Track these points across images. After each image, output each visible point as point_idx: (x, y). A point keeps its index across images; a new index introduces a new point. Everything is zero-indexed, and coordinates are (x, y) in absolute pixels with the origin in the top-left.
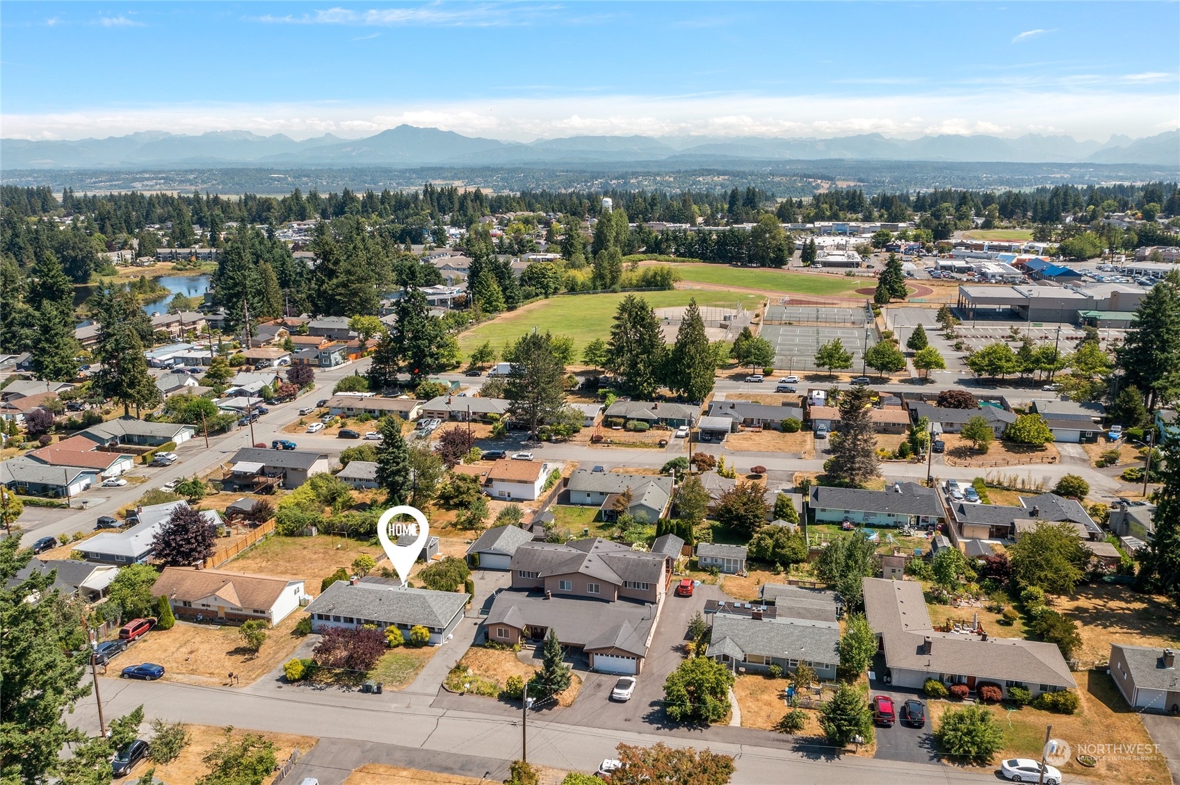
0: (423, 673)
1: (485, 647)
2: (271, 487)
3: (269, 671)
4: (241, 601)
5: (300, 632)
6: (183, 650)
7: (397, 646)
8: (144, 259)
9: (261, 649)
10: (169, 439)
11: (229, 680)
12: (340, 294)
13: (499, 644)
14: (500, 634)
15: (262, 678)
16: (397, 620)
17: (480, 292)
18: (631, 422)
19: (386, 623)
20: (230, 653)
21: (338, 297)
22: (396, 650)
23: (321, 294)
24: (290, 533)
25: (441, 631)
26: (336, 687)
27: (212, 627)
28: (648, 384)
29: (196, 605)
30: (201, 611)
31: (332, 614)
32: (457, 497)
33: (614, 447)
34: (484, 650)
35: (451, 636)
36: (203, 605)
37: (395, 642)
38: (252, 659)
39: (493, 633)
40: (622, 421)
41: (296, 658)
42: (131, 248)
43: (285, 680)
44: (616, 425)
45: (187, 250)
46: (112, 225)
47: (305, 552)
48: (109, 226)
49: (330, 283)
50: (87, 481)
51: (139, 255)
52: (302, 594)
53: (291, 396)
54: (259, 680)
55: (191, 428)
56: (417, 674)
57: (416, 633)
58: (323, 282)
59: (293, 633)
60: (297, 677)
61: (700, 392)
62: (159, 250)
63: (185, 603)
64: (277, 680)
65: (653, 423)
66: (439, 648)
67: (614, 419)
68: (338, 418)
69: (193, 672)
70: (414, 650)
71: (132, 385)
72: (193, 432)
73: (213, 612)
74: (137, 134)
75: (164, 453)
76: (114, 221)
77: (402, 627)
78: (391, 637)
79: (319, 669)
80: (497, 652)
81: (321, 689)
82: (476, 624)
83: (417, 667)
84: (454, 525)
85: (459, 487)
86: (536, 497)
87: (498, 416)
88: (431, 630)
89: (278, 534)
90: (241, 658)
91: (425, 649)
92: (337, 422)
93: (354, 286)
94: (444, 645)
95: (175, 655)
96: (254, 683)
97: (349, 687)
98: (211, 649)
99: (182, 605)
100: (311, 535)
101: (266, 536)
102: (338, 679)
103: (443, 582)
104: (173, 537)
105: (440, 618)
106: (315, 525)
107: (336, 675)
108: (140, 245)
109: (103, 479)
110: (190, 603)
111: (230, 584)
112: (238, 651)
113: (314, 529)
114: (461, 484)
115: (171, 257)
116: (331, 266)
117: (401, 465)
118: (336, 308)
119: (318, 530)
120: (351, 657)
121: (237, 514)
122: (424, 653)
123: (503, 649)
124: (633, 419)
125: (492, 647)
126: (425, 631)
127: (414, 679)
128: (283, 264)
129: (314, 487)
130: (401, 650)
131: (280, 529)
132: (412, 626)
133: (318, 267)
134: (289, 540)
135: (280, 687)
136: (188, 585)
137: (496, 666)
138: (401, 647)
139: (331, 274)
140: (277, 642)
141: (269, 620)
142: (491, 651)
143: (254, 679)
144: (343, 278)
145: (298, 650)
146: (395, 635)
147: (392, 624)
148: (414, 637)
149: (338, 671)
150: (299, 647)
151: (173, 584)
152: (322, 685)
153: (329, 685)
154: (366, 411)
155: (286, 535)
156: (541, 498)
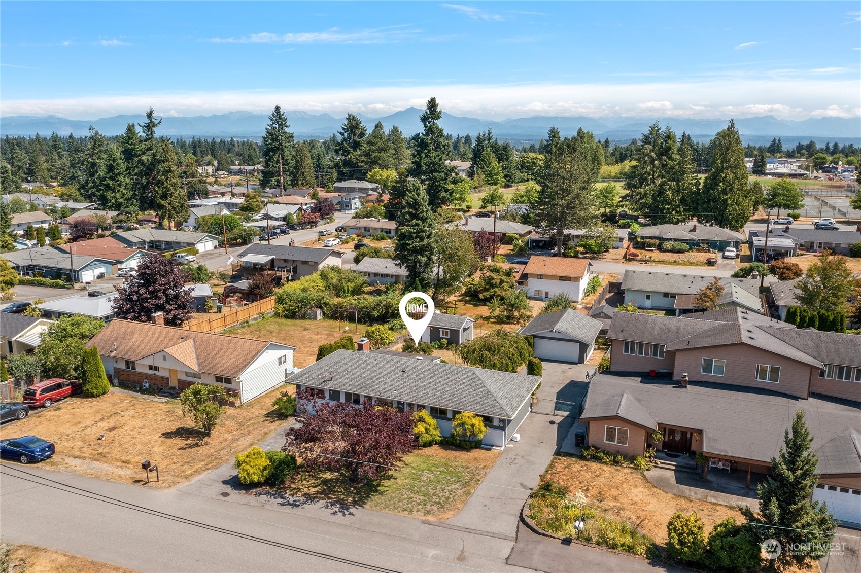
0: (480, 492)
1: (582, 458)
2: (280, 279)
3: (216, 467)
4: (200, 364)
5: (278, 414)
6: (104, 425)
7: (429, 444)
8: (221, 173)
9: (214, 432)
10: (193, 244)
11: (143, 475)
12: (362, 162)
13: (607, 454)
14: (611, 437)
15: (201, 477)
16: (429, 402)
17: (482, 168)
18: (667, 243)
19: (410, 405)
20: (167, 435)
21: (360, 164)
22: (427, 451)
23: (347, 163)
24: (292, 315)
25: (504, 424)
26: (323, 503)
27: (156, 399)
28: (677, 212)
29: (142, 368)
30: (147, 376)
31: (328, 387)
32: (487, 290)
33: (654, 264)
34: (583, 463)
35: (517, 436)
36: (151, 368)
37: (426, 438)
38: (197, 445)
39: (597, 435)
40: (657, 242)
41: (263, 449)
42: (213, 165)
43: (236, 483)
44: (649, 245)
45: (252, 168)
46: (201, 151)
47: (306, 333)
48: (199, 151)
49: (355, 153)
50: (102, 270)
51: (217, 170)
52: (289, 366)
53: (313, 224)
54: (194, 480)
55: (215, 238)
56: (468, 494)
57: (463, 424)
58: (349, 152)
59: (268, 415)
60: (256, 478)
61: (737, 221)
62: (232, 167)
63: (127, 362)
64: (225, 482)
65: (694, 245)
66: (501, 453)
67: (648, 240)
68: (354, 236)
69: (101, 457)
70: (457, 453)
71: (164, 196)
72: (216, 243)
73: (163, 378)
74: (231, 113)
75: (183, 254)
76: (203, 148)
77: (438, 413)
78: (420, 428)
79: (297, 469)
80: (605, 468)
81: (294, 505)
82: (552, 423)
83: (469, 483)
84: (487, 319)
85: (491, 278)
86: (580, 300)
87: (518, 237)
88: (487, 420)
89: (277, 315)
90: (180, 442)
91: (476, 453)
92: (353, 240)
93: (374, 154)
94: (507, 450)
95: (88, 431)
96: (184, 484)
97: (344, 506)
98: (142, 428)
99: (123, 366)
100: (315, 318)
101: (262, 316)
102: (327, 489)
103: (495, 359)
104: (136, 289)
105: (503, 403)
106: (321, 308)
107: (325, 482)
108: (218, 163)
109: (119, 269)
110: (133, 363)
111: (191, 342)
112: (182, 433)
113: (319, 311)
114: (494, 275)
115: (240, 173)
116: (356, 139)
117: (426, 241)
118: (358, 175)
119: (324, 314)
120: (351, 452)
121: (235, 292)
122: (476, 459)
123: (616, 463)
124: (670, 240)
125: (596, 459)
126: (478, 423)
127: (465, 503)
128: (318, 160)
129: (324, 276)
130: (435, 450)
131: (280, 309)
132: (455, 413)
133: (345, 140)
134: (289, 322)
135: (225, 495)
136: (135, 340)
137: (614, 492)
138: (436, 447)
139: (356, 145)
140: (241, 425)
141: (236, 394)
142: (594, 466)
143: (186, 477)
144: (365, 147)
145: (270, 439)
146: (427, 427)
147: (421, 407)
148: (460, 430)
149: (328, 475)
150: (273, 435)
151: (116, 340)
152: (299, 497)
153: (310, 498)
154: (382, 230)
155: (286, 317)
156: (584, 301)
